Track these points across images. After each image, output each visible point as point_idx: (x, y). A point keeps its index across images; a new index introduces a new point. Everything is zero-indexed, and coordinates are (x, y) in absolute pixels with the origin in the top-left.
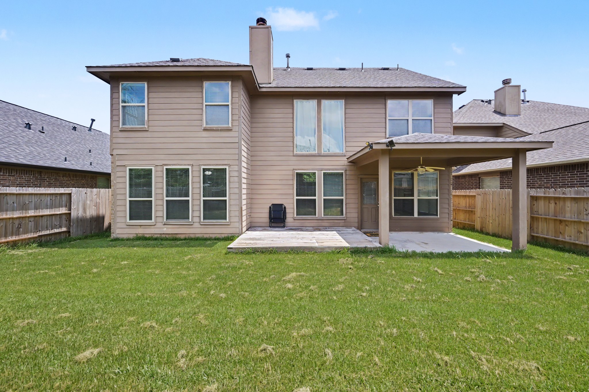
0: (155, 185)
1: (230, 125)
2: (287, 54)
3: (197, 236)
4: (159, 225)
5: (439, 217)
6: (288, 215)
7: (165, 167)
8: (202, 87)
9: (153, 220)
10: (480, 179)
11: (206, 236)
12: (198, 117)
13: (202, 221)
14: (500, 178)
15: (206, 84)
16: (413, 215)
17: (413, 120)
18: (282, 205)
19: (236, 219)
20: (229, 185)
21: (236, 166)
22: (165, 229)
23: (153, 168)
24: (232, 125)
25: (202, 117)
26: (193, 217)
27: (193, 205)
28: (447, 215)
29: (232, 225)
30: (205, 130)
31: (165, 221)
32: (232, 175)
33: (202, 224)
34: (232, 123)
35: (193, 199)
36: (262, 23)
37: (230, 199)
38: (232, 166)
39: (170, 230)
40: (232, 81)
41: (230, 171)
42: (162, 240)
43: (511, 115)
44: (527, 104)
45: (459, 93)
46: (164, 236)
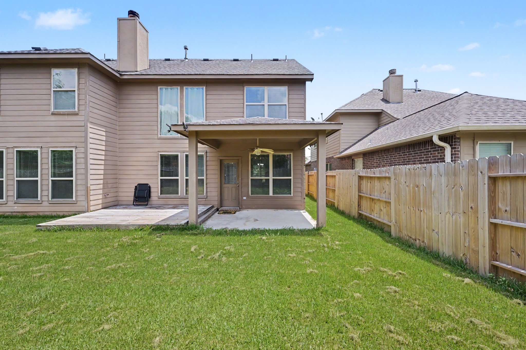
0: (7, 166)
1: (76, 110)
2: (185, 46)
3: (46, 213)
4: (10, 204)
5: (292, 195)
6: (152, 194)
7: (16, 149)
8: (50, 73)
9: (4, 199)
10: (353, 161)
11: (54, 214)
12: (46, 102)
13: (50, 200)
14: (363, 159)
15: (55, 71)
16: (269, 194)
17: (268, 105)
18: (148, 184)
19: (83, 198)
20: (76, 166)
21: (83, 149)
22: (16, 207)
23: (4, 150)
24: (79, 110)
25: (50, 103)
26: (42, 196)
27: (42, 185)
28: (300, 194)
29: (79, 203)
30: (53, 114)
31: (15, 200)
32: (78, 156)
33: (50, 202)
34: (78, 108)
35: (42, 180)
36: (132, 15)
37: (76, 179)
38: (79, 148)
39: (20, 208)
40: (79, 68)
41: (76, 153)
42: (12, 217)
43: (394, 103)
44: (418, 92)
45: (311, 80)
46: (14, 214)
